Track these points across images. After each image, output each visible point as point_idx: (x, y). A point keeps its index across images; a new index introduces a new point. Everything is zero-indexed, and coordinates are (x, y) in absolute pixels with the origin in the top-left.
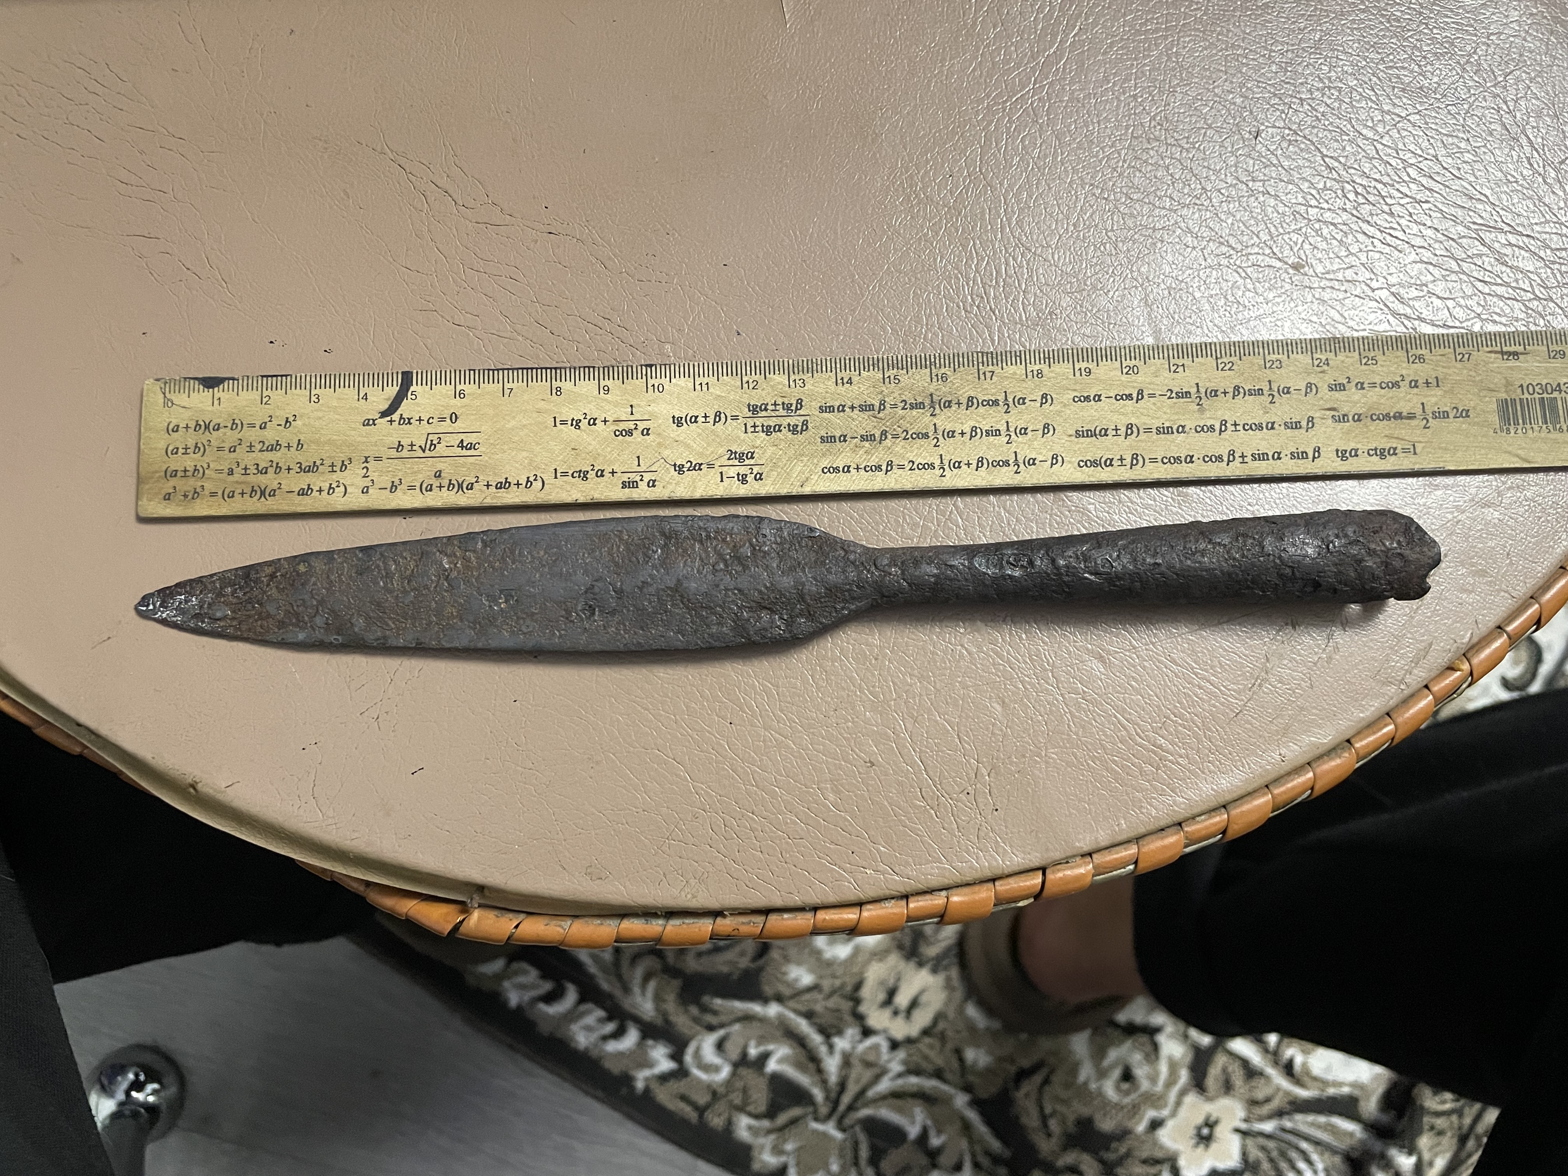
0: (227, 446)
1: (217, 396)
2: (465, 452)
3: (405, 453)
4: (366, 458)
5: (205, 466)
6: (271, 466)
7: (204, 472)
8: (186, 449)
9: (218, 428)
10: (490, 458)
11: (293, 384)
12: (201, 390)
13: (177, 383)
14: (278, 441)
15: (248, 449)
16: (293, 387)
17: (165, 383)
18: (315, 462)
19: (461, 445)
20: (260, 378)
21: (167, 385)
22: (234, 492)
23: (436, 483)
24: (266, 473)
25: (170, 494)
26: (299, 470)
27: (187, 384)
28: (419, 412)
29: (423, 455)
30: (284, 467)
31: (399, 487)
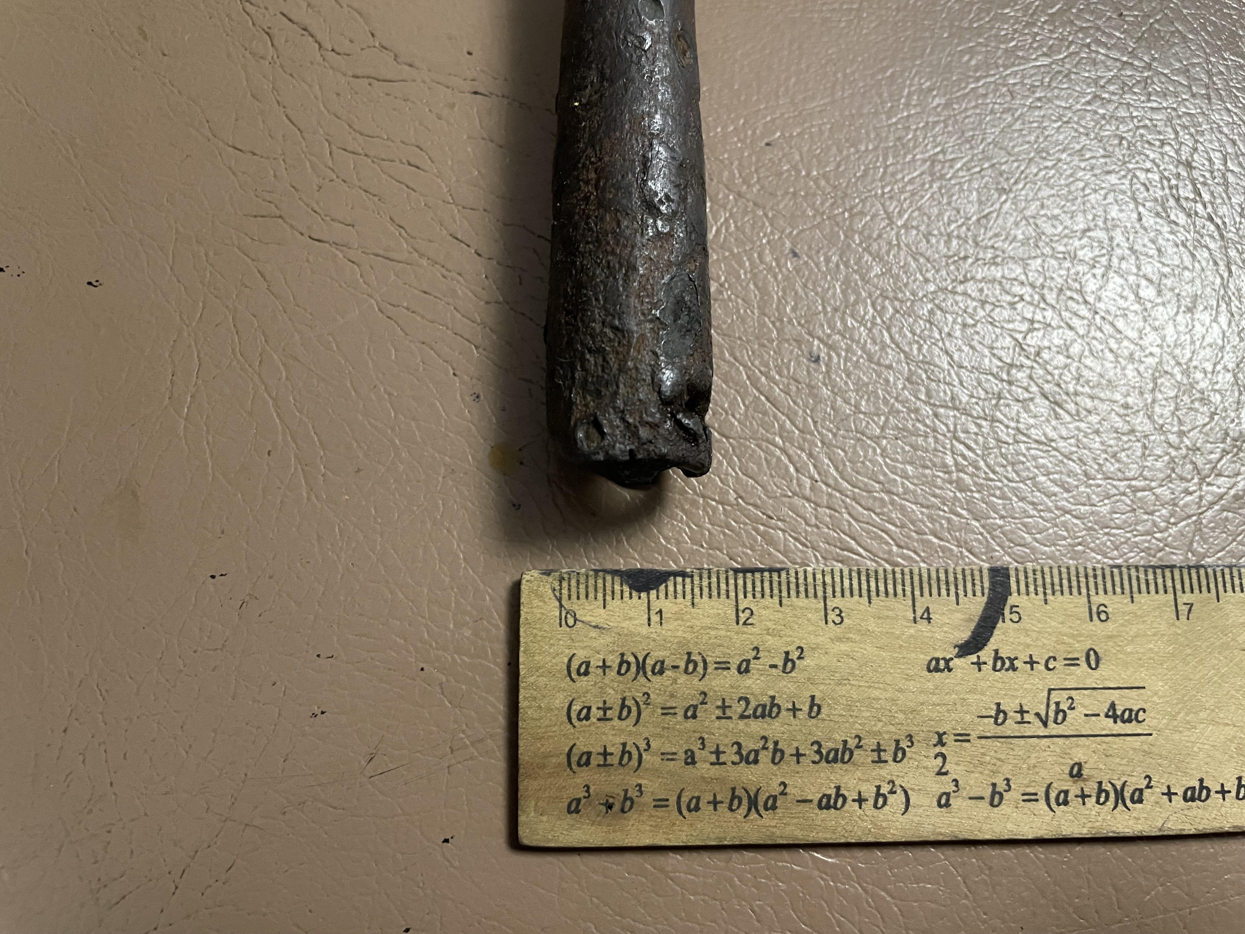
0: (680, 705)
1: (656, 605)
2: (1120, 728)
4: (940, 735)
5: (643, 745)
6: (765, 748)
7: (640, 756)
8: (605, 710)
9: (660, 669)
11: (793, 586)
12: (626, 595)
13: (582, 580)
15: (719, 713)
16: (793, 593)
17: (561, 580)
18: (845, 742)
19: (1112, 714)
21: (565, 584)
22: (698, 799)
23: (1074, 790)
24: (756, 761)
25: (579, 801)
26: (817, 758)
27: (600, 581)
28: (1028, 646)
30: (789, 751)
31: (1006, 796)
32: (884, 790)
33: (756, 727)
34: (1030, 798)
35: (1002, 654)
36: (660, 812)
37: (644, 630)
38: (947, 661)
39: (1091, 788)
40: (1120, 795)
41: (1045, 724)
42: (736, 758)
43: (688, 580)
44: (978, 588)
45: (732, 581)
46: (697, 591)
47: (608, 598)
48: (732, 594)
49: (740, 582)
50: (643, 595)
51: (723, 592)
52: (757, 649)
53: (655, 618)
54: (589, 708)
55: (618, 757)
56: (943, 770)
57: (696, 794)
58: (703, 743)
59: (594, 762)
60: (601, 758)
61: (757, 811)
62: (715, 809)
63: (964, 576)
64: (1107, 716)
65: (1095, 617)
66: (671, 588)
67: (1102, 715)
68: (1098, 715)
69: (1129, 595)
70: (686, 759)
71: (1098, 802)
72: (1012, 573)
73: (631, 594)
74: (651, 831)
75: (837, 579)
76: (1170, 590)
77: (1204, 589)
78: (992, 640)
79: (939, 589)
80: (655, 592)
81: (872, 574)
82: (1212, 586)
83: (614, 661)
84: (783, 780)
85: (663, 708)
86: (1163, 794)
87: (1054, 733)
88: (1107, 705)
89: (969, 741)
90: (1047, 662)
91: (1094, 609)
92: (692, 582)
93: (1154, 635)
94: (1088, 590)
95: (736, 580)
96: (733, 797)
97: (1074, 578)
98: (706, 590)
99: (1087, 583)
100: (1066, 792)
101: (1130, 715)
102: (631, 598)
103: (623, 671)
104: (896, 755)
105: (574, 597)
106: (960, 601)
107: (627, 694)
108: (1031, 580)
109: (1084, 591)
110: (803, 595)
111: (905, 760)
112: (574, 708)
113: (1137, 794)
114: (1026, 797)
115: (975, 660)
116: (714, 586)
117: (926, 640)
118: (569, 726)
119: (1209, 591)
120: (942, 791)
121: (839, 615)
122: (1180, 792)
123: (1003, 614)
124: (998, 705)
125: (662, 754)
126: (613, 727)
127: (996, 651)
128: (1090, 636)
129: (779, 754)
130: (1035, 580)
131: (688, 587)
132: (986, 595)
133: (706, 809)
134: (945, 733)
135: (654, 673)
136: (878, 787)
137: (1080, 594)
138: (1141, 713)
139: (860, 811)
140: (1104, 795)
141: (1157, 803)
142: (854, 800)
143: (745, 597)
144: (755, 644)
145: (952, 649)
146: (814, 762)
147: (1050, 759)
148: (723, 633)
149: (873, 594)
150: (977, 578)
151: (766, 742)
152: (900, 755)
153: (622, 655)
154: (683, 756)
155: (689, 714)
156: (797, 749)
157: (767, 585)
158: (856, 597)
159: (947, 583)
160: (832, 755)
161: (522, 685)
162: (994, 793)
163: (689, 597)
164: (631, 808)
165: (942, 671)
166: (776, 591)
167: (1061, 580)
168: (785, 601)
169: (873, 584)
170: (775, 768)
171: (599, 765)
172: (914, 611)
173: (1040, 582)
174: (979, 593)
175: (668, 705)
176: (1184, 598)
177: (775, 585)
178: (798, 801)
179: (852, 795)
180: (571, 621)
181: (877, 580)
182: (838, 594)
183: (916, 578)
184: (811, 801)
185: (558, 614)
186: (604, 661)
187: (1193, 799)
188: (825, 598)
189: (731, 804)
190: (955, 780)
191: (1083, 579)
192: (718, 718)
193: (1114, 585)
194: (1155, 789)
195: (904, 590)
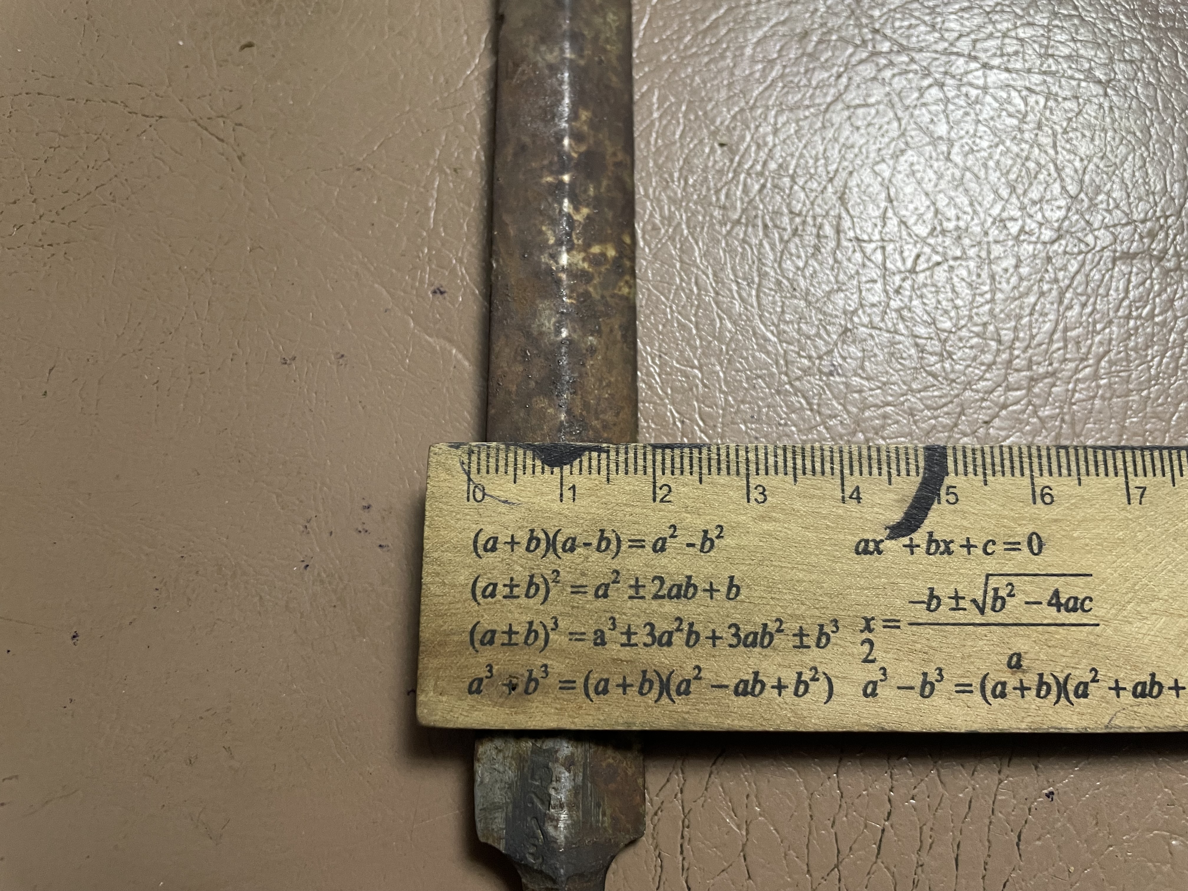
0: (591, 583)
1: (569, 481)
2: (1064, 617)
3: (944, 613)
4: (868, 621)
5: (550, 625)
6: (679, 630)
7: (547, 635)
10: (1116, 630)
11: (714, 463)
12: (538, 469)
14: (689, 578)
15: (632, 592)
16: (714, 469)
18: (765, 626)
20: (649, 449)
21: (474, 458)
22: (607, 681)
23: (1012, 682)
25: (481, 680)
26: (734, 641)
28: (966, 529)
29: (979, 619)
32: (806, 677)
33: (670, 607)
34: (964, 689)
35: (936, 537)
36: (565, 695)
37: (556, 506)
38: (877, 543)
39: (1031, 680)
40: (1062, 688)
41: (982, 611)
42: (649, 640)
43: (604, 456)
44: (912, 467)
45: (650, 457)
46: (613, 466)
47: (520, 472)
48: (650, 470)
49: (659, 458)
50: (556, 470)
51: (640, 468)
52: (674, 527)
53: (568, 494)
54: (495, 585)
55: (523, 637)
56: (870, 658)
57: (605, 676)
58: (614, 624)
59: (498, 641)
60: (506, 636)
61: (669, 695)
62: (625, 693)
63: (898, 454)
64: (1050, 604)
65: (1039, 500)
66: (586, 464)
67: (1045, 603)
68: (1040, 603)
69: (1076, 477)
70: (596, 639)
71: (1038, 695)
72: (950, 452)
73: (543, 468)
74: (555, 714)
75: (762, 456)
76: (1121, 472)
77: (1158, 472)
78: (926, 522)
79: (870, 467)
80: (568, 466)
81: (799, 451)
82: (1167, 469)
83: (522, 538)
84: (697, 663)
85: (572, 587)
86: (1110, 688)
87: (992, 620)
88: (1051, 593)
89: (898, 627)
90: (986, 545)
91: (1038, 491)
92: (608, 457)
93: (1103, 520)
94: (1032, 471)
95: (654, 456)
96: (644, 680)
97: (1016, 459)
98: (622, 466)
99: (1031, 464)
100: (1004, 684)
101: (1076, 603)
102: (543, 472)
103: (532, 548)
104: (819, 639)
105: (484, 469)
106: (893, 480)
107: (533, 572)
108: (969, 460)
109: (1027, 472)
110: (724, 471)
111: (829, 646)
112: (479, 584)
113: (1082, 688)
114: (958, 688)
115: (908, 542)
116: (631, 461)
117: (854, 521)
118: (474, 603)
119: (1164, 475)
120: (868, 679)
121: (762, 493)
122: (1130, 687)
123: (939, 495)
124: (932, 590)
125: (571, 634)
126: (520, 606)
127: (931, 534)
128: (1032, 520)
129: (694, 636)
130: (974, 459)
131: (604, 463)
132: (921, 475)
133: (615, 692)
134: (873, 619)
135: (564, 550)
136: (800, 674)
137: (1022, 475)
138: (1087, 602)
139: (780, 699)
140: (1045, 687)
141: (1103, 697)
142: (773, 687)
143: (664, 474)
144: (673, 522)
145: (883, 531)
146: (731, 646)
147: (986, 648)
148: (638, 510)
149: (799, 472)
150: (912, 456)
151: (681, 624)
152: (824, 640)
153: (532, 531)
154: (593, 637)
155: (600, 593)
156: (714, 631)
157: (686, 461)
158: (781, 475)
159: (879, 461)
160: (750, 639)
161: (426, 560)
162: (925, 683)
163: (604, 472)
164: (535, 689)
165: (871, 553)
166: (696, 468)
167: (1002, 460)
168: (704, 478)
169: (799, 462)
170: (690, 651)
171: (503, 644)
172: (843, 491)
173: (979, 462)
174: (913, 473)
175: (579, 583)
176: (1135, 482)
177: (695, 461)
178: (713, 686)
179: (771, 682)
180: (479, 496)
181: (804, 457)
182: (762, 472)
183: (846, 456)
184: (727, 687)
185: (466, 488)
186: (512, 536)
187: (1143, 695)
188: (748, 475)
189: (641, 687)
190: (883, 669)
191: (1026, 460)
192: (631, 597)
193: (1060, 467)
194: (1101, 683)
195: (832, 468)
